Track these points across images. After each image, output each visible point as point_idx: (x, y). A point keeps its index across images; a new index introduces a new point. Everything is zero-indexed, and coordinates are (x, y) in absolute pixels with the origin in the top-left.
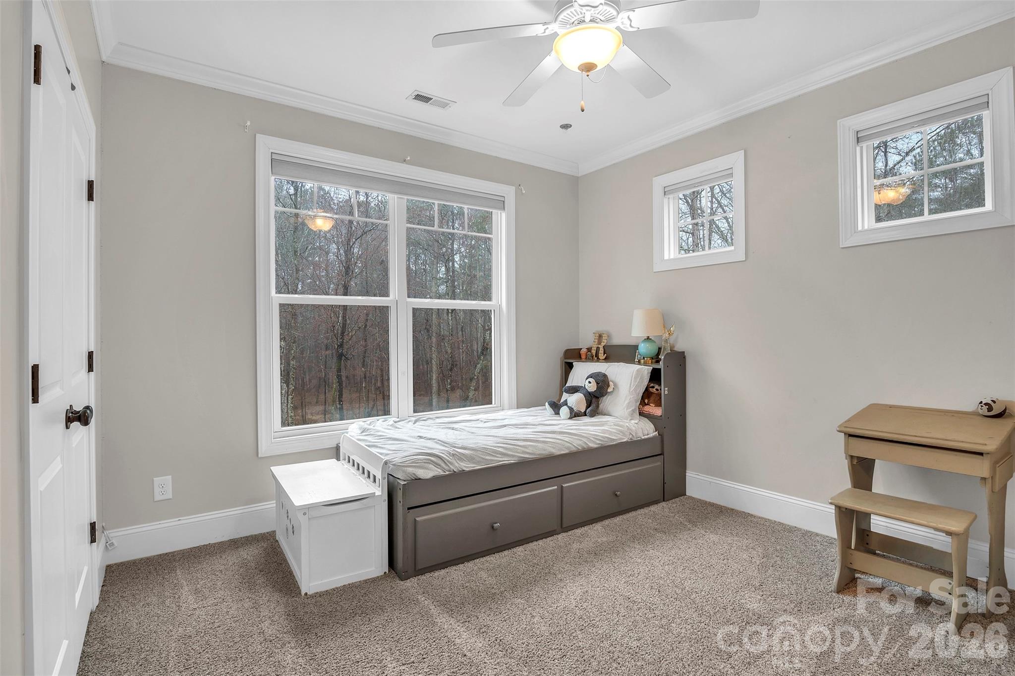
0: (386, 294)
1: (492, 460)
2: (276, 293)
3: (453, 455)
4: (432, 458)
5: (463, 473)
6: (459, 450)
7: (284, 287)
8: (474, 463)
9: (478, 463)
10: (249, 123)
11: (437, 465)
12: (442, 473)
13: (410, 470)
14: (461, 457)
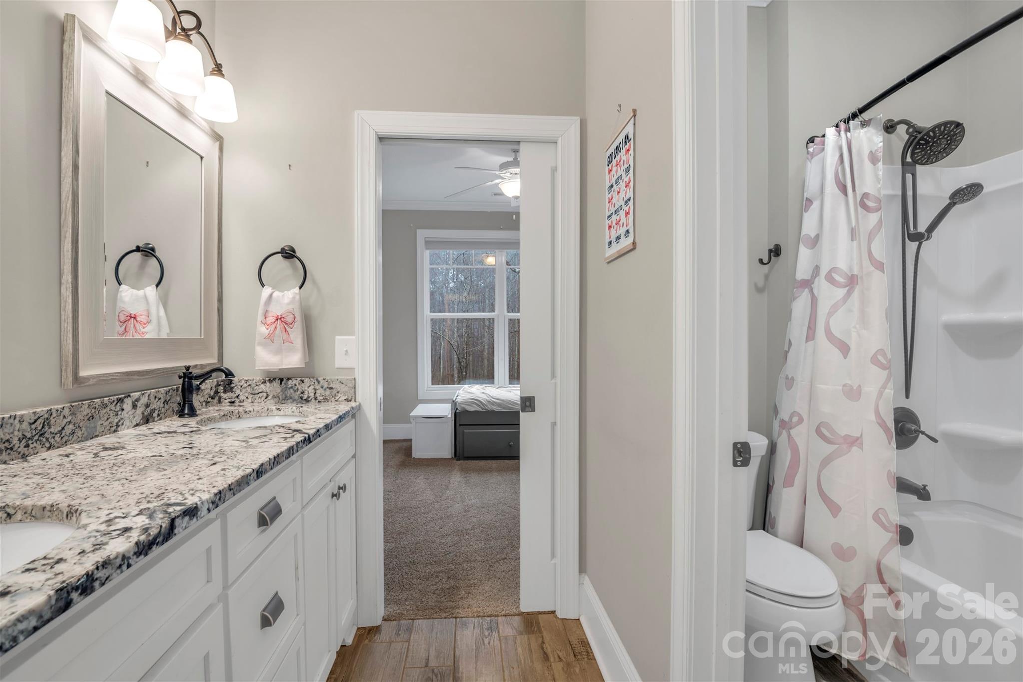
0: (493, 311)
1: (512, 408)
2: (430, 312)
3: (489, 401)
4: (475, 401)
5: (493, 412)
6: (493, 400)
7: (433, 309)
8: (501, 408)
9: (503, 408)
10: (412, 225)
11: (477, 405)
12: (481, 410)
13: (462, 405)
14: (493, 403)
